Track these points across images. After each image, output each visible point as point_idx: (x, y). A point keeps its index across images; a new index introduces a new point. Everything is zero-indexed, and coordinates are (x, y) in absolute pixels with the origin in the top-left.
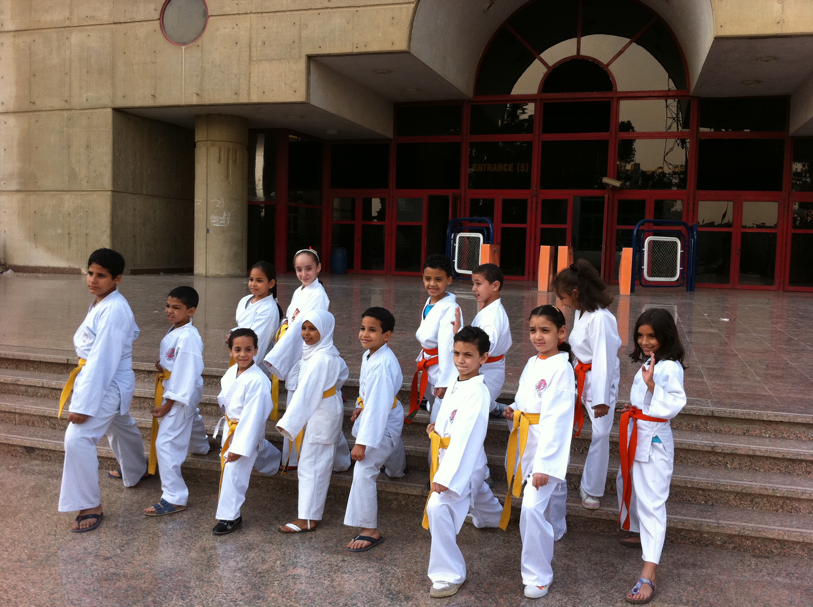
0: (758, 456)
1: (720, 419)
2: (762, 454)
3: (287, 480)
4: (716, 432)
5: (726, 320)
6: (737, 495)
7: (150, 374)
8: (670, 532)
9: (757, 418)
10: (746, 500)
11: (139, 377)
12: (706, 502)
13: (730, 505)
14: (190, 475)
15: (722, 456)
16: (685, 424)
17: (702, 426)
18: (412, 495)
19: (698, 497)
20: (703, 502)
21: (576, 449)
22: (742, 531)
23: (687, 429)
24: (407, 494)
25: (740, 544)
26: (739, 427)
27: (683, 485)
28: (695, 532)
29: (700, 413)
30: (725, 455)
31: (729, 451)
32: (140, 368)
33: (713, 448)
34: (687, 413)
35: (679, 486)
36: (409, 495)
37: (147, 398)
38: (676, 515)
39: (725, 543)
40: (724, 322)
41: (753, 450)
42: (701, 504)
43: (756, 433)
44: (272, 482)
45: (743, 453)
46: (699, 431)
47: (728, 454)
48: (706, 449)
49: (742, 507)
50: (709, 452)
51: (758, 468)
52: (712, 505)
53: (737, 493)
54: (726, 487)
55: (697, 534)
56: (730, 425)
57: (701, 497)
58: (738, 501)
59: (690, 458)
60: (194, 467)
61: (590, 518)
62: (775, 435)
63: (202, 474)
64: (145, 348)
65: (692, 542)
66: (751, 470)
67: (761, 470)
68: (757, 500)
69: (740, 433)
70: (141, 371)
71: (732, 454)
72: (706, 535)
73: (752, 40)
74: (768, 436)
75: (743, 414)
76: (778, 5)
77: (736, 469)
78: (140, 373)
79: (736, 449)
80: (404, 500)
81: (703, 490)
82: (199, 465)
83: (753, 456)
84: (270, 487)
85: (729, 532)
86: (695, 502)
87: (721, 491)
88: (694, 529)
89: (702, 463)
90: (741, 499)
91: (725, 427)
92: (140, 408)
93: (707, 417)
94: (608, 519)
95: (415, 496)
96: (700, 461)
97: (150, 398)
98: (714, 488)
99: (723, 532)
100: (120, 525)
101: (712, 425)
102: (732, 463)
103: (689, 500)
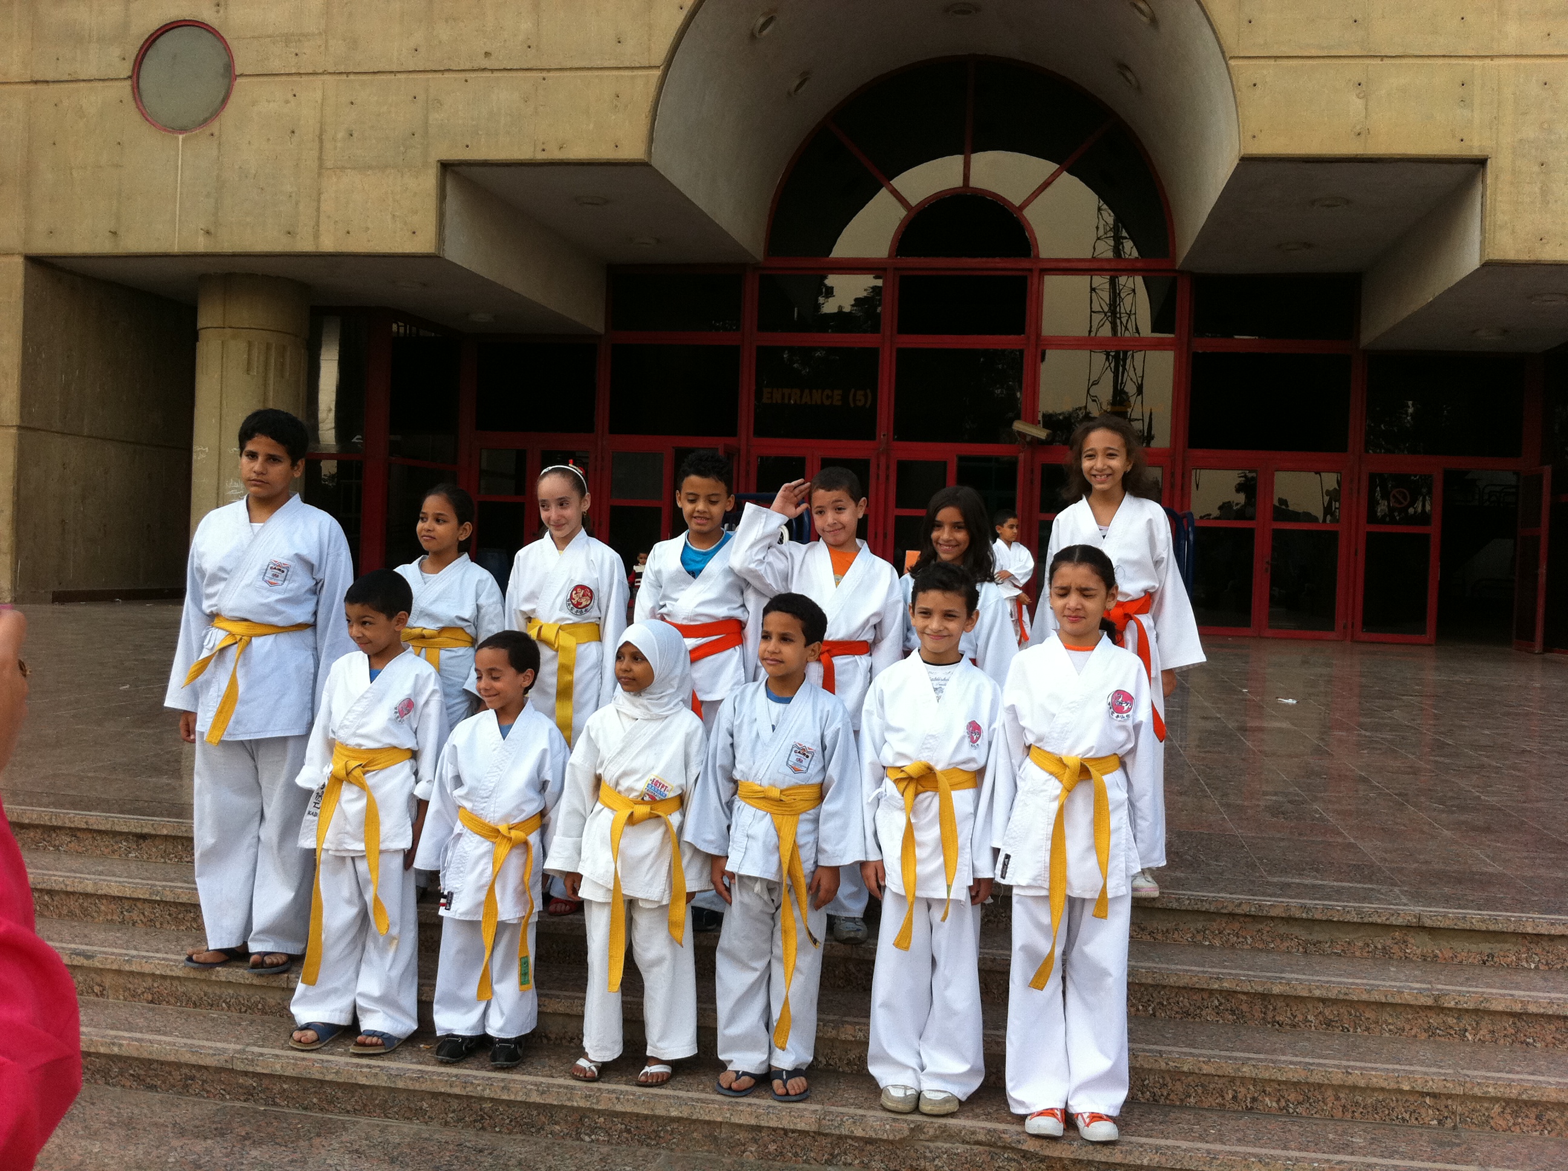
0: (1532, 1015)
1: (1433, 932)
2: (1542, 1011)
3: (492, 1100)
4: (1425, 960)
6: (1508, 1104)
7: (141, 841)
9: (1511, 928)
10: (1527, 1116)
11: (116, 847)
12: (1440, 1122)
13: (1492, 1128)
14: (254, 1088)
15: (1456, 1015)
16: (1361, 944)
17: (1395, 949)
18: (793, 1131)
19: (1423, 1111)
20: (1435, 1122)
21: (1140, 1008)
23: (1366, 954)
24: (783, 1129)
26: (1474, 947)
27: (1393, 1085)
29: (1393, 921)
30: (1460, 1013)
31: (1471, 1006)
32: (117, 829)
33: (1437, 999)
34: (1366, 920)
35: (1382, 1089)
36: (786, 1131)
37: (139, 899)
40: (1287, 705)
41: (1522, 1002)
42: (1429, 1127)
43: (1509, 960)
44: (455, 1104)
45: (1500, 1008)
46: (1390, 958)
47: (1467, 1011)
48: (1422, 1001)
49: (1518, 1130)
50: (1429, 1008)
51: (1530, 1040)
52: (1455, 1128)
53: (1508, 1101)
54: (1485, 1089)
56: (1454, 944)
57: (1430, 1112)
58: (1509, 1117)
59: (1386, 1022)
60: (265, 1071)
62: (1547, 964)
63: (285, 1086)
64: (121, 776)
66: (1517, 1045)
67: (1538, 1045)
68: (1552, 1115)
69: (1476, 962)
70: (121, 833)
71: (1476, 1011)
73: (1308, 166)
74: (1533, 966)
75: (1483, 921)
76: (1359, 101)
77: (1484, 1042)
78: (118, 838)
79: (1487, 1000)
80: (774, 1141)
81: (1434, 1096)
82: (278, 1067)
83: (1521, 1014)
84: (451, 1115)
86: (1416, 1122)
87: (1475, 1098)
89: (1413, 1032)
90: (1515, 1114)
91: (1443, 949)
92: (122, 922)
93: (1408, 927)
95: (803, 1133)
96: (1407, 1027)
97: (145, 900)
98: (1459, 1091)
101: (1418, 945)
102: (1476, 1030)
103: (1403, 1119)
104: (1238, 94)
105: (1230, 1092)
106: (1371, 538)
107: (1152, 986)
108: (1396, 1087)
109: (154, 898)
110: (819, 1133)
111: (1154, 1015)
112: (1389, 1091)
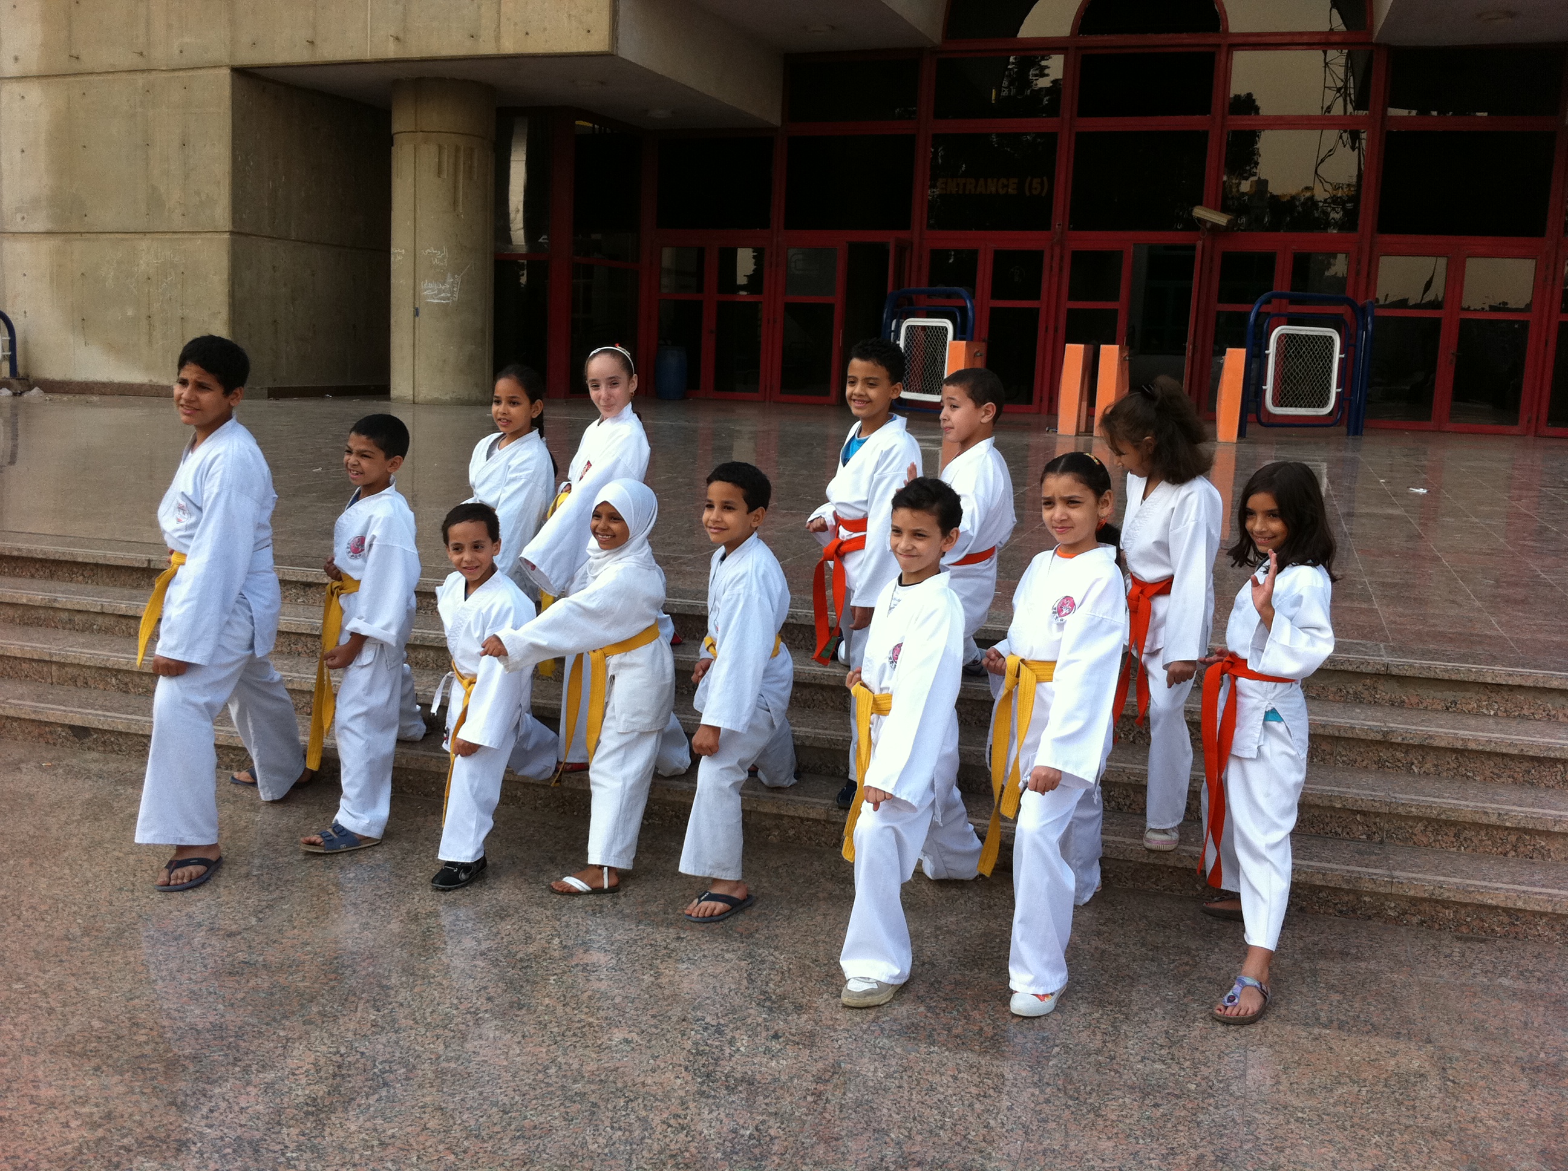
0: (1472, 751)
1: (1402, 680)
2: (1481, 748)
4: (1393, 705)
5: (1422, 491)
6: (1429, 823)
8: (1299, 891)
9: (1472, 678)
10: (1446, 834)
12: (1368, 837)
13: (1414, 843)
15: (1404, 750)
16: (1334, 689)
17: (1366, 694)
18: (808, 820)
19: (1354, 827)
20: (1364, 837)
22: (1437, 892)
23: (1337, 698)
24: (799, 818)
25: (1432, 916)
26: (1439, 695)
27: (1327, 803)
28: (1348, 892)
29: (1363, 668)
30: (1408, 748)
31: (1416, 741)
33: (1386, 734)
34: (1338, 667)
35: (1318, 806)
36: (802, 820)
38: (1311, 860)
39: (1405, 913)
40: (1417, 495)
41: (1463, 739)
42: (1360, 841)
43: (1471, 706)
44: (542, 792)
45: (1443, 745)
46: (1361, 702)
47: (1414, 746)
48: (1372, 736)
49: (1437, 846)
50: (1378, 742)
51: (1471, 774)
52: (1382, 842)
53: (1430, 821)
54: (1409, 809)
55: (1351, 897)
57: (1360, 828)
58: (1430, 834)
59: (1340, 754)
61: (1146, 864)
62: (1506, 711)
63: (411, 778)
65: (1341, 912)
66: (1458, 778)
67: (1478, 778)
68: (1467, 834)
69: (1439, 707)
71: (1421, 747)
72: (1367, 899)
74: (1492, 713)
75: (1446, 671)
77: (1428, 774)
78: (289, 587)
79: (1431, 737)
80: (793, 828)
81: (1363, 813)
83: (1463, 750)
84: (540, 802)
85: (1412, 893)
86: (1348, 836)
87: (1399, 816)
88: (1344, 886)
89: (1365, 763)
90: (1436, 832)
91: (1409, 695)
92: (290, 653)
93: (1377, 675)
94: (1180, 865)
95: (814, 820)
97: (308, 635)
98: (1386, 810)
99: (1401, 892)
100: (255, 873)
101: (1386, 690)
102: (1422, 763)
103: (1336, 833)
108: (1329, 804)
110: (827, 821)
111: (1134, 742)
112: (1323, 807)
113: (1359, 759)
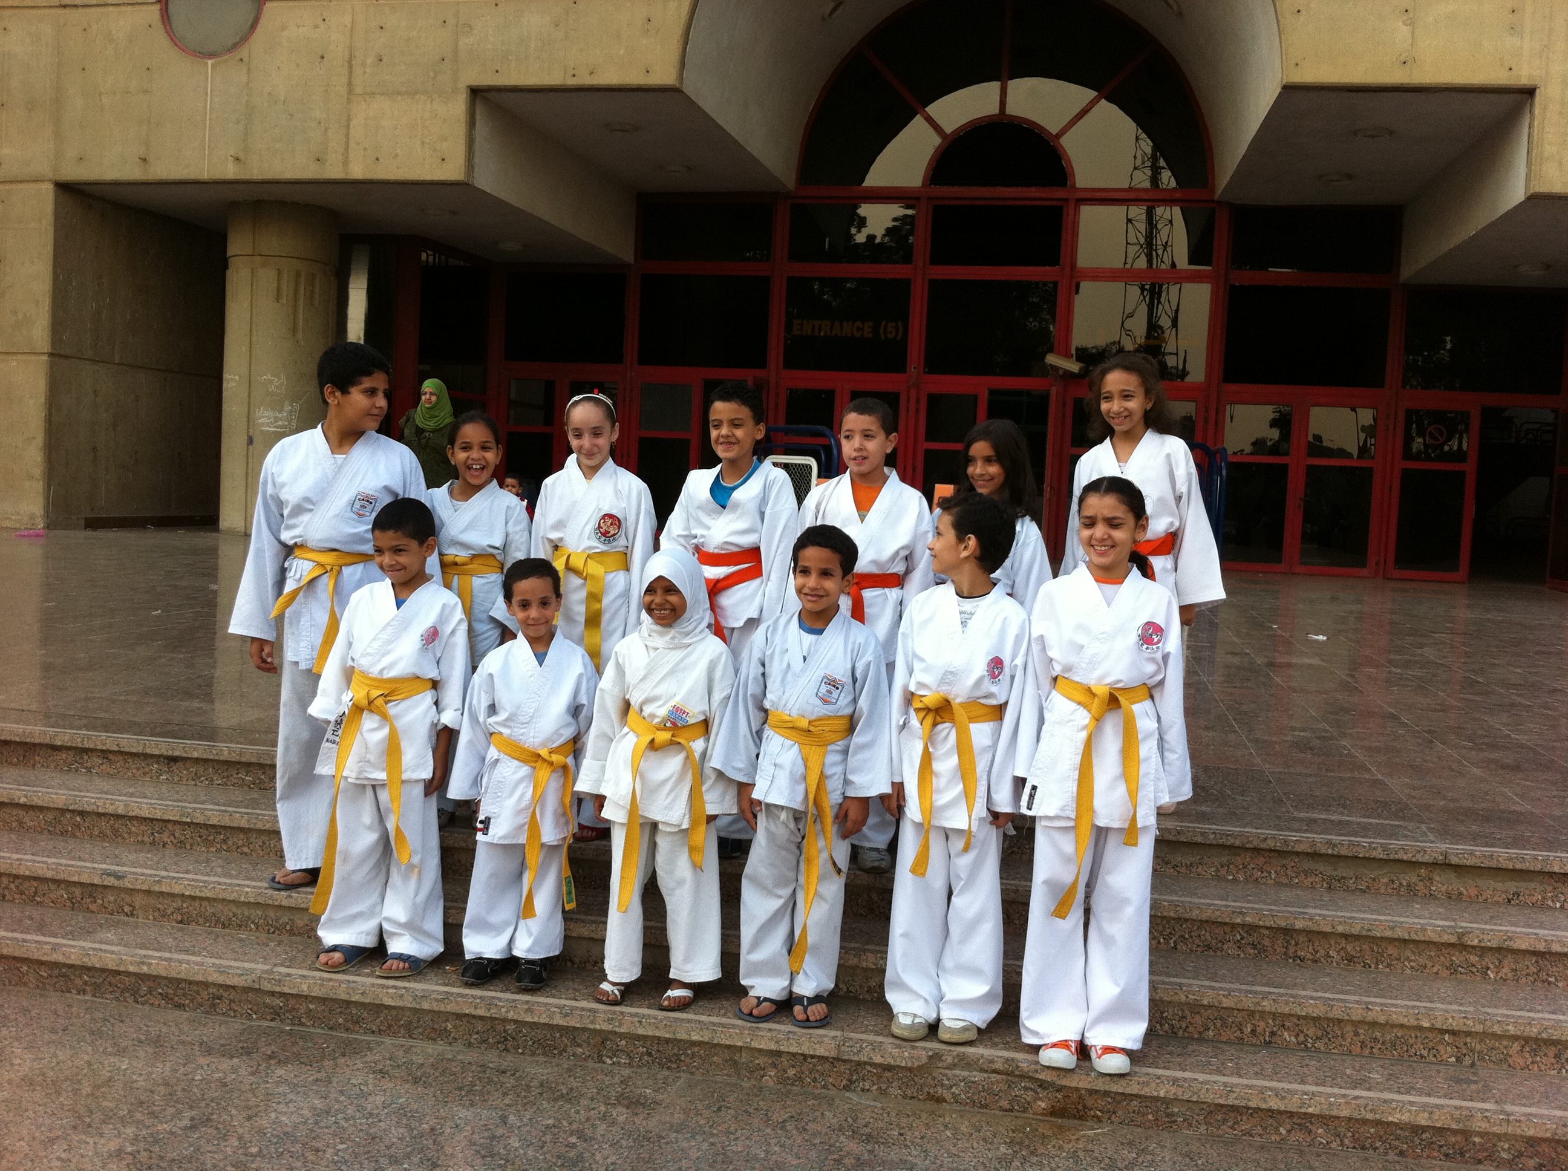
1: (1459, 869)
3: (516, 1022)
4: (1450, 897)
6: (1527, 1043)
7: (172, 764)
8: (1399, 1132)
9: (1538, 867)
10: (1545, 1055)
11: (147, 770)
12: (1458, 1060)
13: (1510, 1066)
14: (281, 1008)
15: (1479, 953)
16: (1385, 880)
17: (1420, 886)
18: (812, 1057)
19: (1441, 1048)
20: (1453, 1059)
21: (1162, 940)
22: (1559, 1132)
23: (1390, 891)
24: (802, 1055)
25: (1553, 1159)
26: (1499, 886)
28: (1455, 1132)
29: (1420, 858)
30: (1483, 951)
31: (1494, 944)
32: (148, 751)
33: (1460, 936)
34: (1392, 857)
35: (1402, 1026)
36: (805, 1057)
37: (169, 821)
38: (1408, 1093)
39: (1520, 1155)
40: (1317, 641)
41: (1546, 941)
42: (1447, 1064)
43: (1535, 899)
44: (479, 1025)
45: (1523, 947)
46: (1415, 895)
47: (1490, 949)
48: (1446, 938)
49: (1536, 1068)
50: (1452, 945)
51: (1552, 979)
52: (1473, 1065)
53: (1527, 1040)
54: (1506, 1027)
55: (1459, 1138)
56: (1480, 882)
57: (1449, 1049)
58: (1527, 1055)
59: (1407, 959)
60: (291, 992)
61: (1222, 1106)
63: (311, 1006)
64: (152, 700)
65: (1447, 1155)
66: (1539, 984)
67: (1560, 984)
69: (1501, 900)
70: (152, 756)
71: (1499, 949)
72: (1477, 1140)
73: (1353, 95)
74: (1558, 905)
75: (1510, 859)
76: (1405, 28)
77: (1505, 980)
78: (150, 761)
79: (1510, 939)
80: (793, 1066)
81: (1453, 1033)
82: (305, 987)
83: (1544, 953)
84: (475, 1036)
85: (1531, 1133)
86: (1434, 1059)
87: (1494, 1036)
88: (1454, 1126)
90: (1534, 1052)
91: (1468, 887)
92: (153, 844)
93: (1434, 865)
95: (822, 1059)
97: (176, 822)
98: (1479, 1028)
99: (1519, 1131)
101: (1442, 883)
102: (1498, 968)
103: (1422, 1056)
104: (1282, 20)
105: (1249, 1025)
106: (1405, 473)
107: (1174, 919)
108: (1415, 1023)
109: (184, 819)
110: (838, 1059)
111: (1175, 948)
112: (1408, 1027)
113: (1429, 964)
